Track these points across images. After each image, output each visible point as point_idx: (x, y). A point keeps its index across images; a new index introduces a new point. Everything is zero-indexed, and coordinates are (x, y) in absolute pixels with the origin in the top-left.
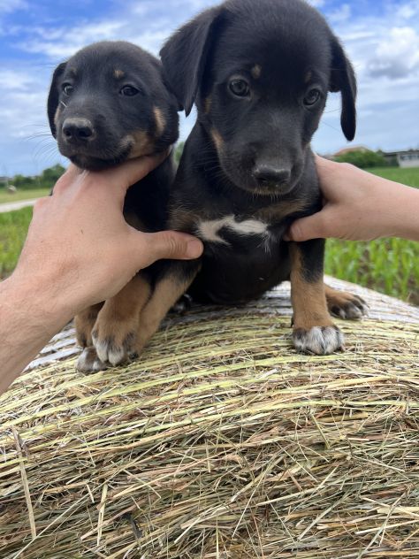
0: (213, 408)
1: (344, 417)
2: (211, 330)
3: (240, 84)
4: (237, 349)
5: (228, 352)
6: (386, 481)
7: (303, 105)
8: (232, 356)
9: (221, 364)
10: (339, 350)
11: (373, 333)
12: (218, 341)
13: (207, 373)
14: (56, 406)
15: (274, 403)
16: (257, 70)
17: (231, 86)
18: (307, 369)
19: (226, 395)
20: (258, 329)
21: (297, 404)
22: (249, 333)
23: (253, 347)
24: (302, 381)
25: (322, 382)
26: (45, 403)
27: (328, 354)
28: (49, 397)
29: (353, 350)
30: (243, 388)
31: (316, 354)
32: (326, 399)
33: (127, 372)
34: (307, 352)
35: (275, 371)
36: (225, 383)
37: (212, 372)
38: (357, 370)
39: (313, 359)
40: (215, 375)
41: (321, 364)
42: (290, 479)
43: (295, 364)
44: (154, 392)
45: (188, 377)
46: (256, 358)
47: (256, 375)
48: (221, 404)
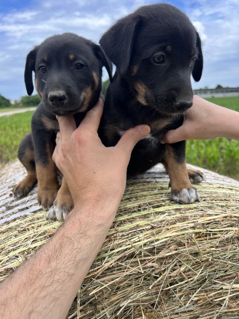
0: (138, 238)
1: (208, 237)
4: (141, 203)
5: (136, 204)
6: (227, 271)
8: (139, 207)
9: (135, 211)
10: (197, 201)
11: (210, 191)
12: (129, 198)
13: (129, 217)
14: (41, 241)
15: (171, 232)
18: (184, 212)
19: (143, 230)
20: (149, 191)
21: (183, 232)
22: (144, 193)
23: (150, 201)
24: (184, 219)
25: (194, 219)
26: (33, 239)
27: (192, 203)
28: (35, 236)
29: (204, 200)
30: (153, 225)
31: (185, 204)
32: (198, 228)
34: (180, 203)
35: (167, 214)
36: (141, 222)
37: (131, 217)
38: (210, 212)
39: (183, 206)
40: (133, 218)
41: (190, 209)
42: (181, 273)
43: (177, 210)
45: (118, 220)
46: (154, 207)
47: (157, 217)
48: (141, 235)
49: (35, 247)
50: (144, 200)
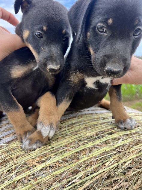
0: (109, 162)
2: (77, 123)
3: (102, 27)
5: (93, 133)
7: (133, 36)
8: (97, 135)
9: (96, 139)
12: (86, 128)
13: (94, 144)
14: (24, 172)
15: (132, 154)
16: (110, 21)
17: (98, 28)
18: (131, 137)
19: (112, 155)
20: (96, 121)
21: (140, 154)
22: (94, 123)
23: (103, 129)
26: (16, 172)
33: (53, 148)
35: (121, 139)
39: (128, 132)
40: (97, 145)
44: (75, 157)
46: (109, 134)
47: (115, 142)
48: (111, 159)
49: (20, 180)
50: (97, 129)
